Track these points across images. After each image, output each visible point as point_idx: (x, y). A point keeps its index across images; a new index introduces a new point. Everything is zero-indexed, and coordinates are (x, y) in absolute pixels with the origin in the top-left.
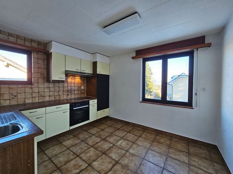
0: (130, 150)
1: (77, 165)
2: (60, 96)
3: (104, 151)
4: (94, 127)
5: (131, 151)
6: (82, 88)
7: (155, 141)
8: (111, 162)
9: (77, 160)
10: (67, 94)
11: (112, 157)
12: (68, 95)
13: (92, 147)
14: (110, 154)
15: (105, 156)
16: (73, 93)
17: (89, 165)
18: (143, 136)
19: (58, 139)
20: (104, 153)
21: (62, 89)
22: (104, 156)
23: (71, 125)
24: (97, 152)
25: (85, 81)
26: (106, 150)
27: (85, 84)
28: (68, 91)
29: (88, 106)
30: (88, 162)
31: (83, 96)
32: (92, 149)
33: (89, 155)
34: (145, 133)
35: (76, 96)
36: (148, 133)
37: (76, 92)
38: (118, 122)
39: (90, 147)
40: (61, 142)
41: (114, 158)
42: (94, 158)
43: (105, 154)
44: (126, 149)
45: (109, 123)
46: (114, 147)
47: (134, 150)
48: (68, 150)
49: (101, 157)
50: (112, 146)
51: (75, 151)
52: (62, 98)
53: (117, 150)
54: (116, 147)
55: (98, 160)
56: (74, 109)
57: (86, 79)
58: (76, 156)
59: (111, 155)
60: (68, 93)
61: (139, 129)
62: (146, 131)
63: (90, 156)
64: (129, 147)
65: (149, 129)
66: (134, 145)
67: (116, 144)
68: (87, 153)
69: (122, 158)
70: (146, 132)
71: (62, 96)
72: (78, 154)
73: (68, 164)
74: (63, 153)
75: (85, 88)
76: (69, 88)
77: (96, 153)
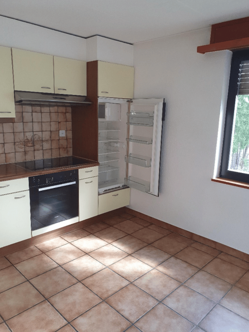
0: (168, 300)
1: (43, 320)
2: (8, 156)
3: (105, 296)
4: (91, 234)
5: (171, 303)
6: (62, 133)
7: (240, 286)
8: (120, 324)
9: (44, 308)
10: (23, 150)
11: (122, 313)
12: (25, 153)
13: (80, 281)
14: (120, 304)
15: (106, 307)
16: (37, 146)
17: (69, 323)
18: (210, 268)
19: (7, 256)
20: (105, 300)
21: (10, 138)
22: (104, 306)
23: (34, 228)
24: (91, 295)
25: (69, 116)
26: (110, 293)
27: (69, 125)
28: (26, 143)
29: (74, 183)
30: (67, 317)
31: (64, 155)
32: (79, 286)
33: (70, 299)
34: (217, 261)
35: (47, 156)
36: (224, 261)
37: (46, 146)
38: (152, 224)
39: (75, 281)
40: (12, 262)
41: (126, 314)
42: (82, 309)
43: (107, 302)
44: (160, 297)
45: (128, 225)
46: (131, 287)
47: (178, 301)
48: (28, 282)
49: (96, 308)
50: (126, 287)
51: (40, 288)
52: (13, 161)
53: (137, 296)
54: (134, 288)
55: (90, 313)
56: (40, 190)
57: (70, 109)
58: (43, 299)
59: (120, 306)
60: (28, 149)
61: (204, 249)
62: (219, 256)
63: (74, 304)
64: (166, 292)
65: (231, 253)
66: (181, 288)
67: (137, 281)
68: (67, 295)
69: (145, 318)
70: (219, 260)
71: (12, 155)
72: (47, 295)
73: (25, 314)
74: (15, 289)
75: (70, 135)
76: (29, 135)
77: (88, 298)
